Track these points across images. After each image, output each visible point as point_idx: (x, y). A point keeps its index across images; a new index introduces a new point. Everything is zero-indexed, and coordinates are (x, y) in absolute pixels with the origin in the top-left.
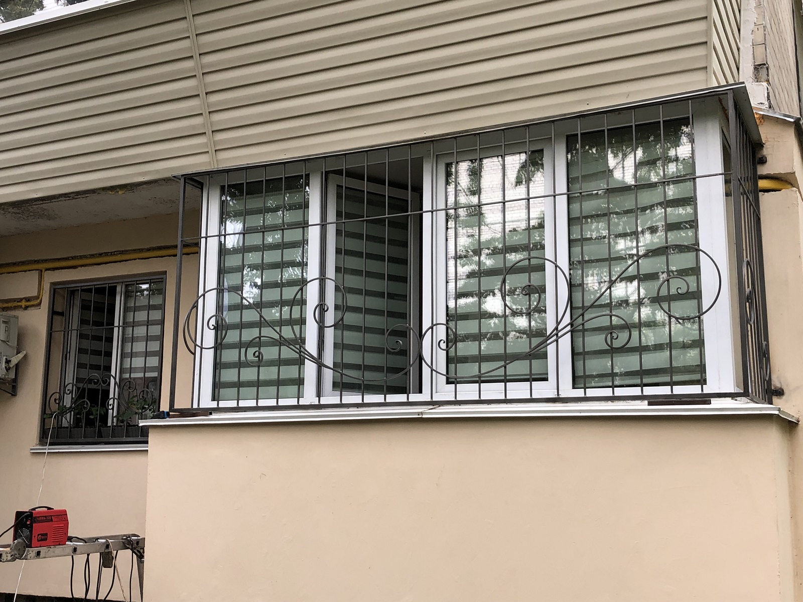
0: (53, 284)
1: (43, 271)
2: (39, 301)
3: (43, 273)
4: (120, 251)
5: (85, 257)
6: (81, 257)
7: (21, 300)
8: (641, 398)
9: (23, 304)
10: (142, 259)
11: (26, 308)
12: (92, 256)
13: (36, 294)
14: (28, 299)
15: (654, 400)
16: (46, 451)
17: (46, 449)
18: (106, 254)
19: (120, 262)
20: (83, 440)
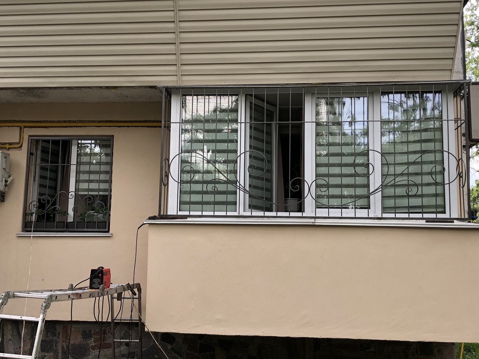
0: (30, 136)
1: (23, 127)
2: (19, 145)
3: (22, 129)
4: (79, 121)
5: (54, 122)
6: (50, 122)
7: (6, 144)
8: (422, 219)
9: (7, 146)
10: (96, 127)
11: (9, 149)
12: (59, 122)
13: (18, 141)
14: (10, 144)
15: (428, 220)
16: (32, 235)
17: (31, 234)
18: (70, 122)
19: (81, 127)
20: (55, 229)
